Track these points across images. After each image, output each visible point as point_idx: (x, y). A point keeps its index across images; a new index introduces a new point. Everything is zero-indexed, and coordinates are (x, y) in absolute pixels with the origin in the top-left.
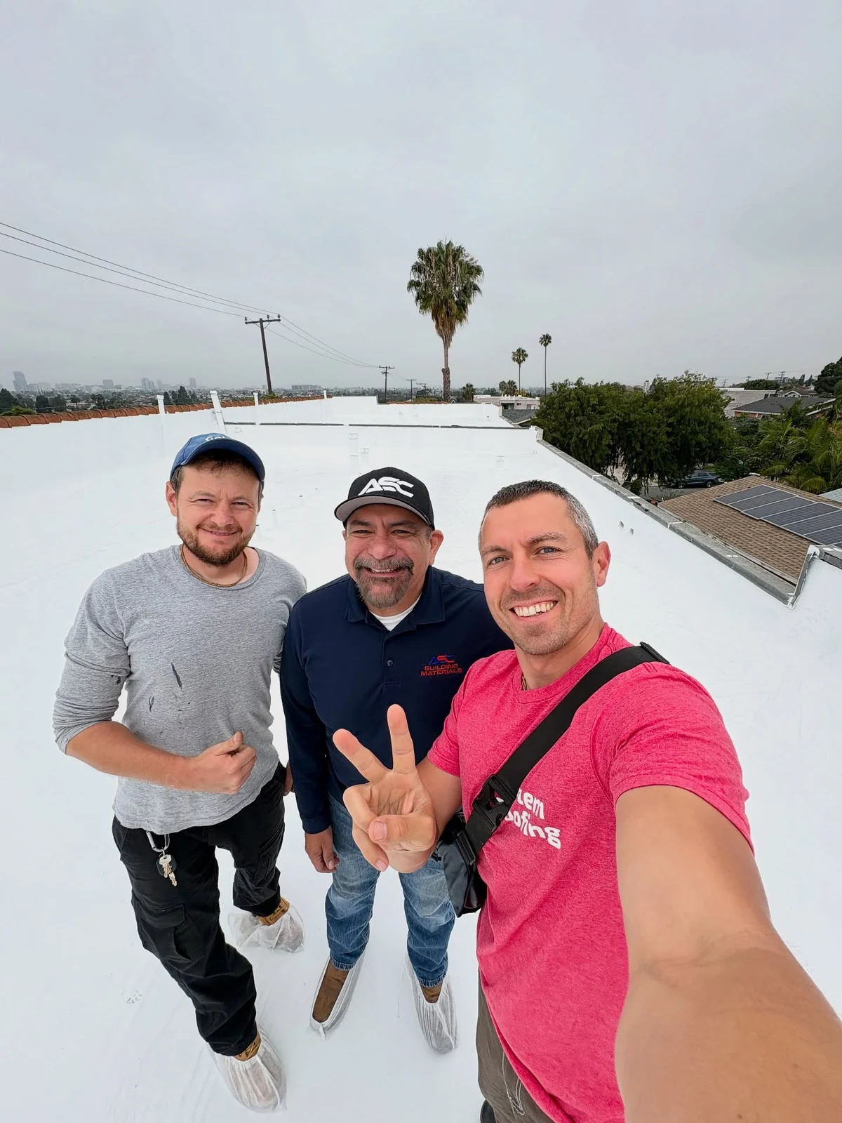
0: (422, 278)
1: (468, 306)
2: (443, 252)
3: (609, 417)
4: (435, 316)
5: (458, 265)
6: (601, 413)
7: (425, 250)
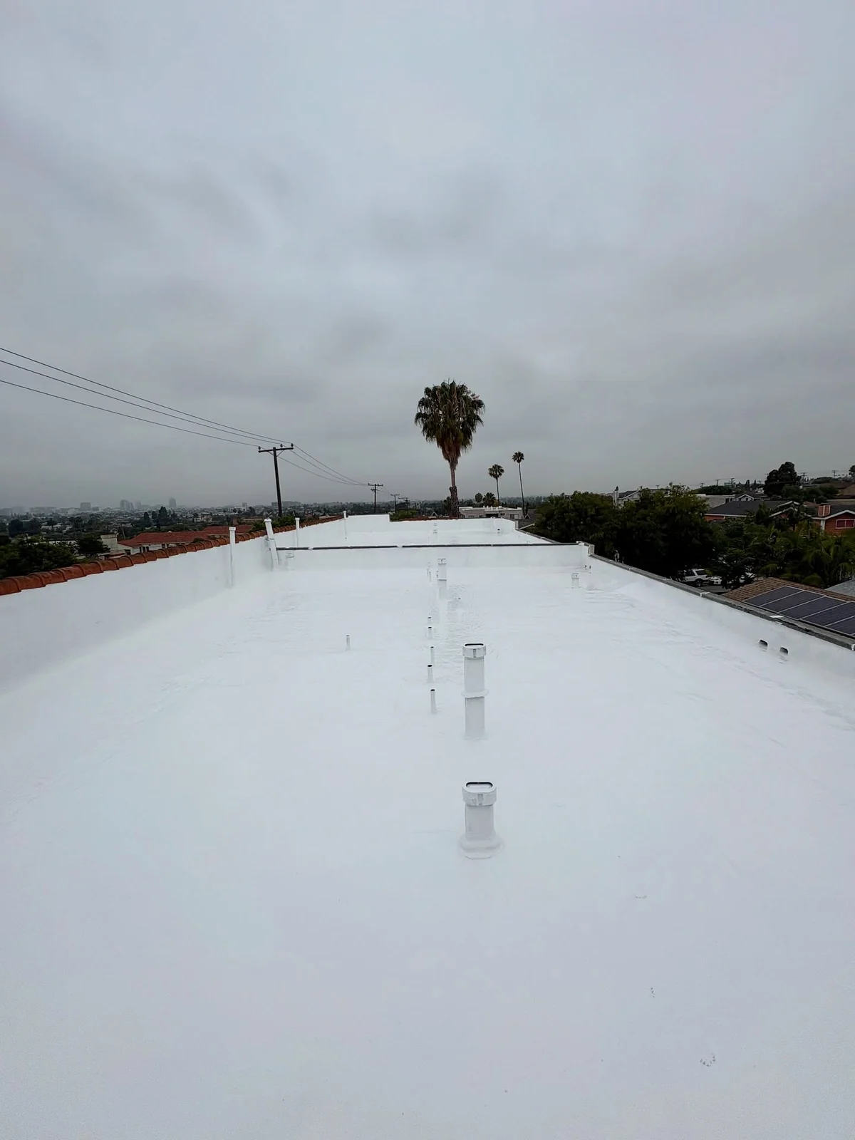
0: (428, 411)
1: (472, 433)
2: (447, 390)
3: (608, 525)
4: (441, 443)
5: (462, 399)
6: (601, 522)
7: (431, 387)
